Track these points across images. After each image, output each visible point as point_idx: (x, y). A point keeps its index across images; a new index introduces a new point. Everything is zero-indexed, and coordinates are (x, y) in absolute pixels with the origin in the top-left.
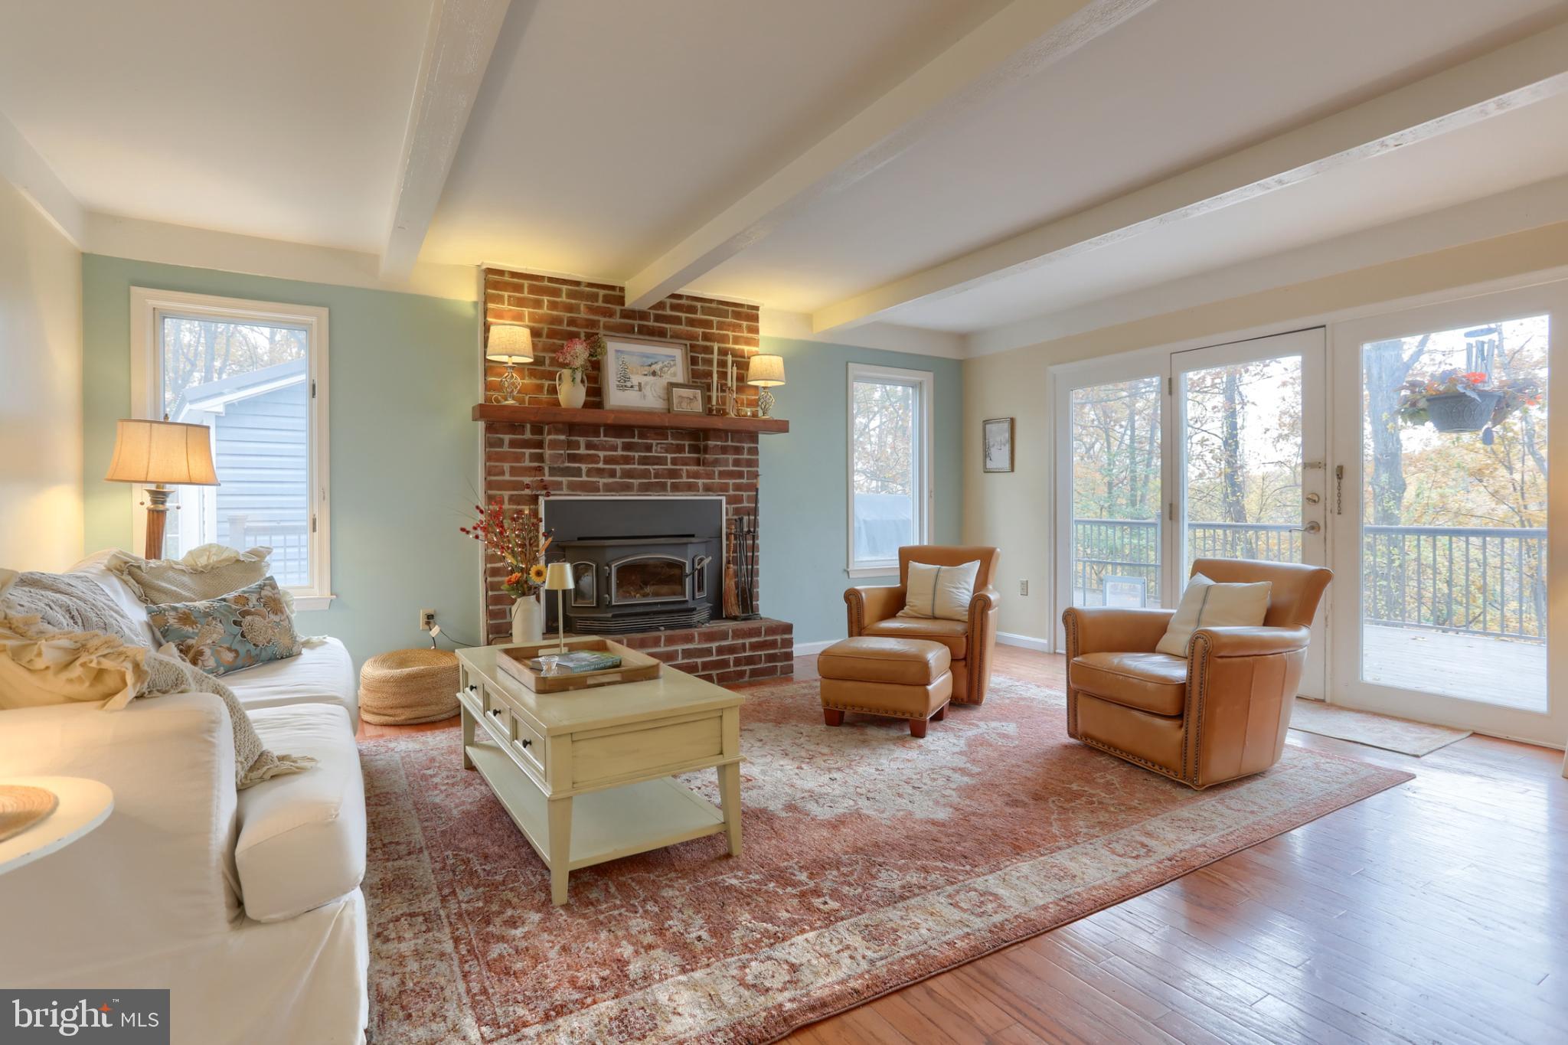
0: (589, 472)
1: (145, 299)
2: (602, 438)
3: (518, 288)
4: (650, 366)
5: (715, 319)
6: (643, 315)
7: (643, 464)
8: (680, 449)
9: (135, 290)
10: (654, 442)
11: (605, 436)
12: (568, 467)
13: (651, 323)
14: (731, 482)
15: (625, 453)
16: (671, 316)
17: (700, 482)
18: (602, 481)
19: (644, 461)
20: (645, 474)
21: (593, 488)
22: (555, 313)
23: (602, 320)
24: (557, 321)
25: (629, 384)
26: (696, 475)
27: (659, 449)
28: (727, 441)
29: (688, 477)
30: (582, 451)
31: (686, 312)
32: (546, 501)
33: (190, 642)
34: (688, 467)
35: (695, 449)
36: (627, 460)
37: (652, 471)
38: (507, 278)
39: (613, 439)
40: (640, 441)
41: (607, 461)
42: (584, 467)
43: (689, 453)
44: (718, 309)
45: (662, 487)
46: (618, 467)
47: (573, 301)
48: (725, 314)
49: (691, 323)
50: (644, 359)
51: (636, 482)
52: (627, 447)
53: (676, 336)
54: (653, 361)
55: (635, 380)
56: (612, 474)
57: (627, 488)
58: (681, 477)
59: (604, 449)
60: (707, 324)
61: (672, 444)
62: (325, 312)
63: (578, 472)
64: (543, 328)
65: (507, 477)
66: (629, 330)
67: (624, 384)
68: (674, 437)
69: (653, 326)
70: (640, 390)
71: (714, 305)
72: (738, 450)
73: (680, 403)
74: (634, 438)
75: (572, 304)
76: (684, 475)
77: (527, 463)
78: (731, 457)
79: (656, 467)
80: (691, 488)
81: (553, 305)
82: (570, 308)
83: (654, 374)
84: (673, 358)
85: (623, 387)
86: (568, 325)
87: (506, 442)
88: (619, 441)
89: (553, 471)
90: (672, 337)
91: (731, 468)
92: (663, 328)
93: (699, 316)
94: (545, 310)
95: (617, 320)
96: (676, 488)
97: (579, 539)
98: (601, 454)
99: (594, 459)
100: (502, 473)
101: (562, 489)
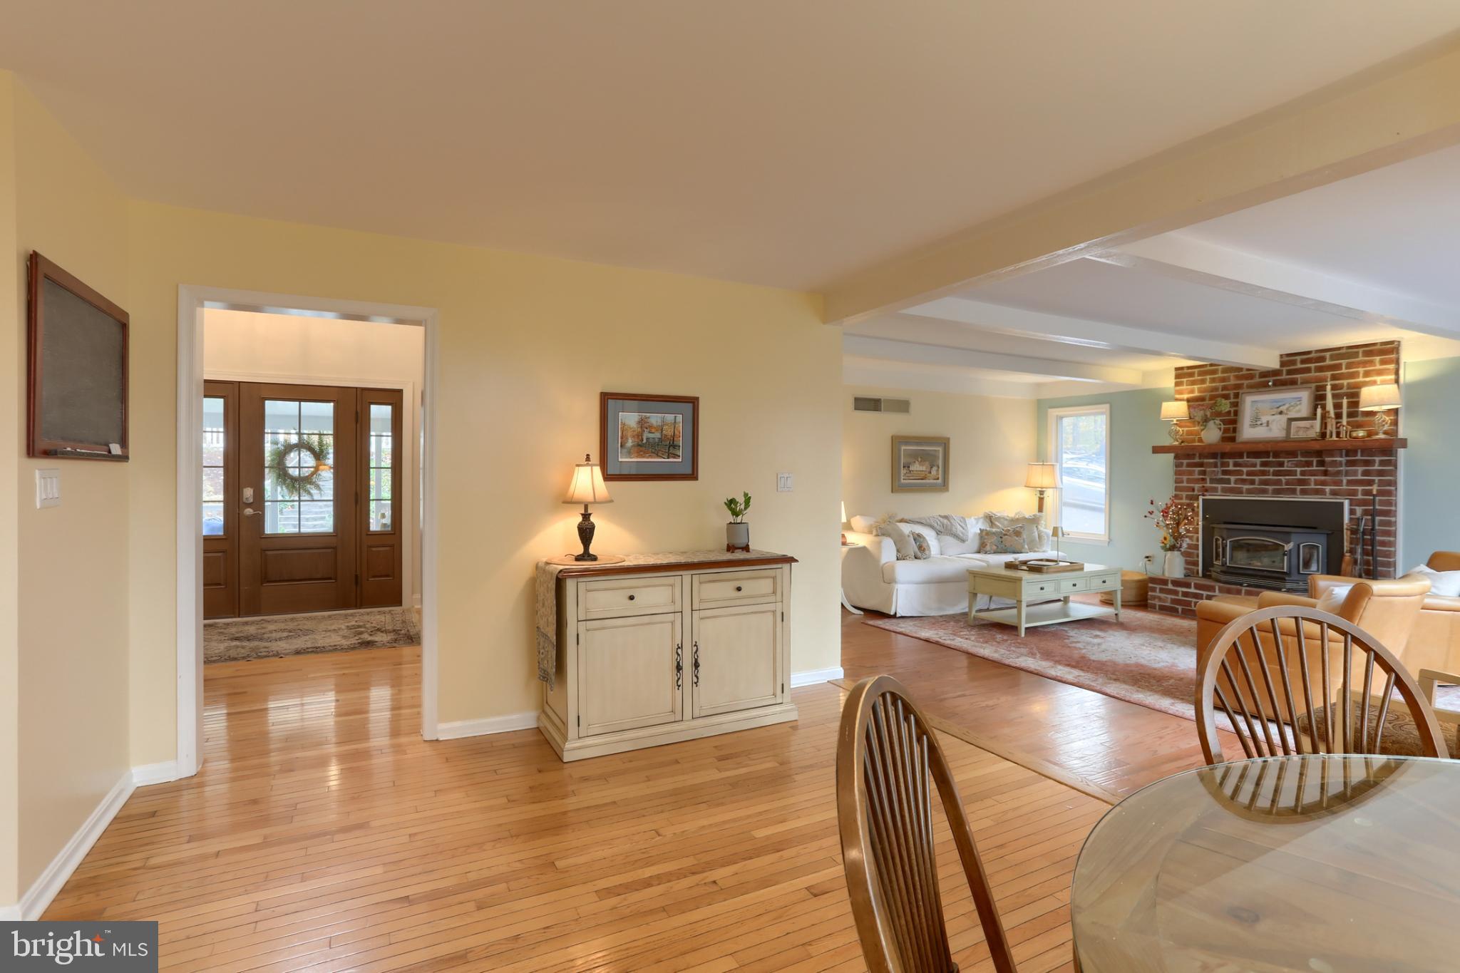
0: (1236, 482)
1: (1054, 413)
2: (1245, 459)
3: (1191, 375)
4: (1278, 408)
5: (1344, 362)
6: (1275, 373)
7: (1277, 476)
8: (1309, 464)
9: (1050, 410)
10: (1286, 460)
11: (1247, 458)
12: (1222, 478)
13: (1284, 377)
14: (1360, 488)
15: (1262, 468)
16: (1301, 369)
17: (1328, 489)
18: (1246, 487)
19: (1276, 474)
20: (1279, 482)
21: (1239, 492)
22: (1214, 385)
23: (1246, 382)
24: (1216, 389)
25: (1259, 423)
26: (1324, 483)
27: (1289, 465)
28: (1356, 455)
29: (1316, 484)
30: (1231, 468)
31: (1314, 363)
32: (1203, 499)
33: (985, 541)
34: (1316, 477)
35: (1321, 463)
36: (1263, 473)
37: (1284, 481)
38: (1186, 371)
39: (1254, 460)
40: (1274, 460)
41: (1249, 474)
42: (1233, 478)
43: (1317, 466)
44: (1348, 353)
45: (1293, 492)
46: (1257, 478)
47: (1225, 375)
48: (1356, 355)
49: (1320, 369)
50: (1275, 404)
51: (1270, 488)
52: (1263, 464)
53: (1305, 382)
54: (1280, 404)
55: (1264, 419)
56: (1252, 482)
57: (1264, 492)
58: (1310, 485)
59: (1246, 466)
60: (1338, 367)
61: (1301, 461)
62: (1107, 406)
63: (1228, 481)
64: (1206, 396)
65: (1185, 484)
66: (1265, 385)
67: (1255, 423)
68: (1303, 455)
69: (1285, 379)
70: (1268, 426)
71: (1344, 351)
72: (1367, 463)
73: (1297, 432)
74: (1269, 457)
75: (1224, 377)
76: (1313, 483)
77: (1197, 476)
78: (1360, 469)
79: (1287, 477)
80: (1317, 492)
81: (1213, 380)
82: (1223, 380)
83: (1281, 413)
84: (1300, 399)
85: (1253, 426)
86: (1222, 390)
87: (1185, 464)
88: (1258, 461)
89: (1212, 481)
90: (1302, 383)
91: (1360, 477)
92: (1294, 378)
93: (1328, 362)
94: (1208, 384)
95: (1257, 380)
96: (1304, 492)
97: (1225, 523)
98: (1245, 470)
99: (1240, 473)
100: (1182, 482)
101: (1217, 492)
